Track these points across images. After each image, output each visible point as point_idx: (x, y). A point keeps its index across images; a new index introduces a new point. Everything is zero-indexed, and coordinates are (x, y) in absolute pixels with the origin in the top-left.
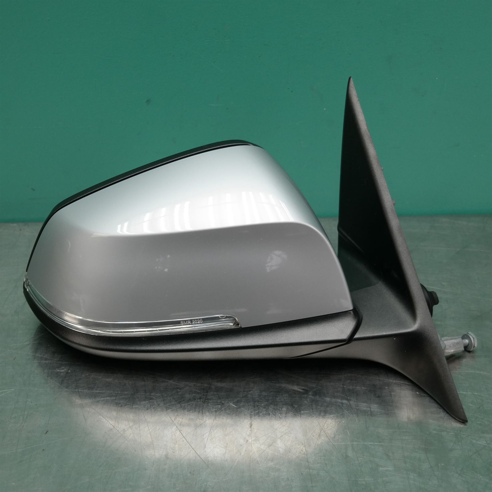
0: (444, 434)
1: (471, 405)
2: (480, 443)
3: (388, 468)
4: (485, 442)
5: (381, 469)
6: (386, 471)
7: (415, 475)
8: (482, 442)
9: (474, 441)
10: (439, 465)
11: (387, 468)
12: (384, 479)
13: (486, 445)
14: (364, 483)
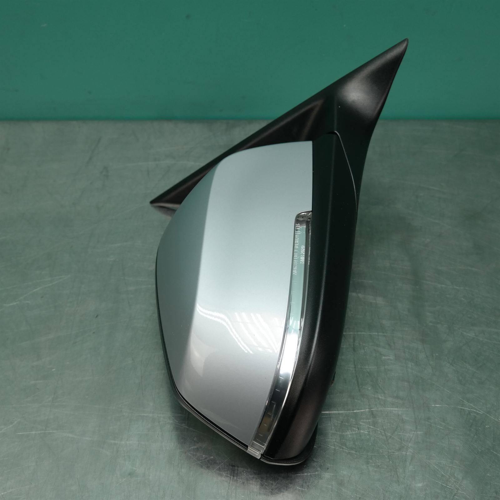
0: (439, 326)
1: (462, 299)
2: (469, 335)
3: (390, 358)
4: (474, 334)
5: (383, 358)
6: (388, 359)
7: (413, 364)
8: (471, 335)
9: (465, 333)
10: (434, 355)
11: (389, 356)
12: (386, 367)
13: (475, 337)
14: (368, 370)
